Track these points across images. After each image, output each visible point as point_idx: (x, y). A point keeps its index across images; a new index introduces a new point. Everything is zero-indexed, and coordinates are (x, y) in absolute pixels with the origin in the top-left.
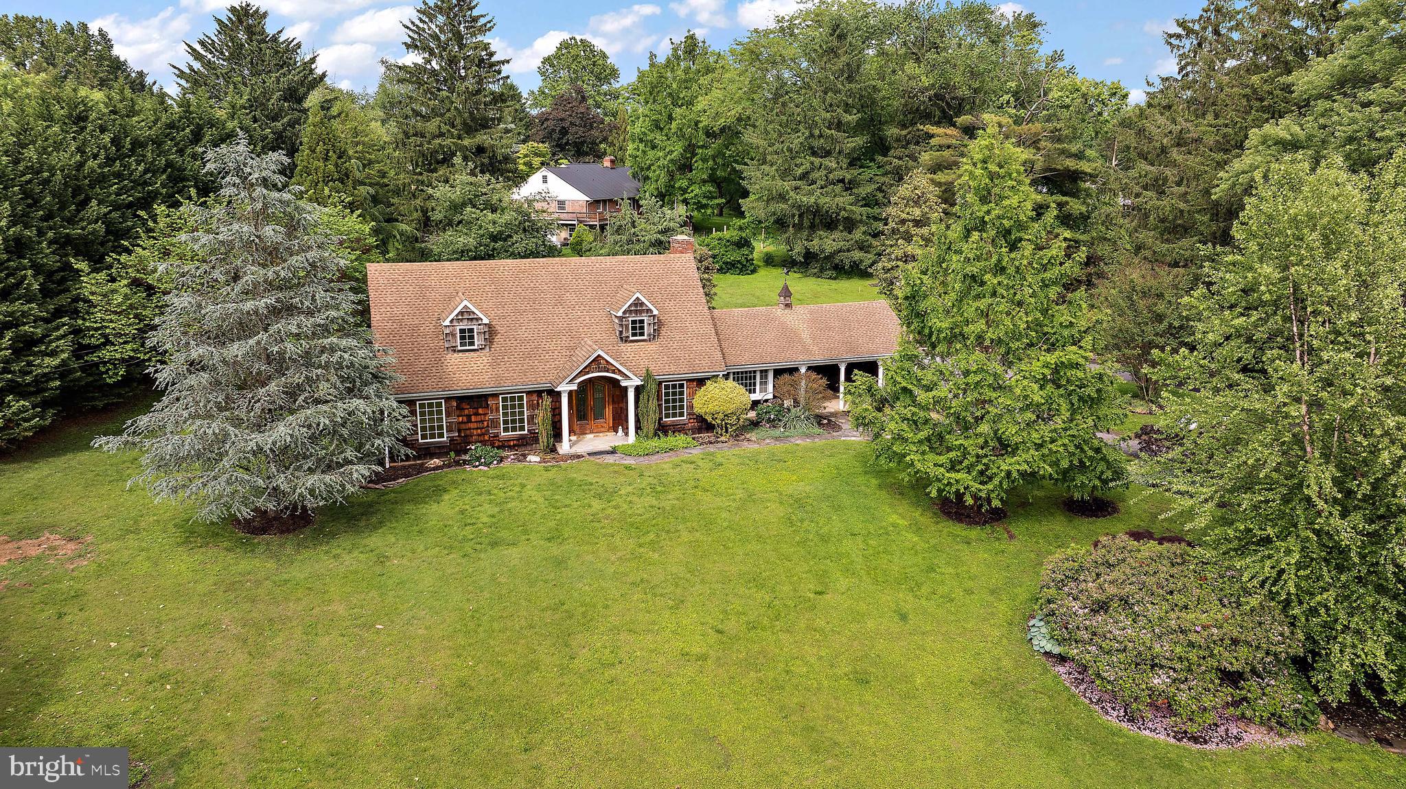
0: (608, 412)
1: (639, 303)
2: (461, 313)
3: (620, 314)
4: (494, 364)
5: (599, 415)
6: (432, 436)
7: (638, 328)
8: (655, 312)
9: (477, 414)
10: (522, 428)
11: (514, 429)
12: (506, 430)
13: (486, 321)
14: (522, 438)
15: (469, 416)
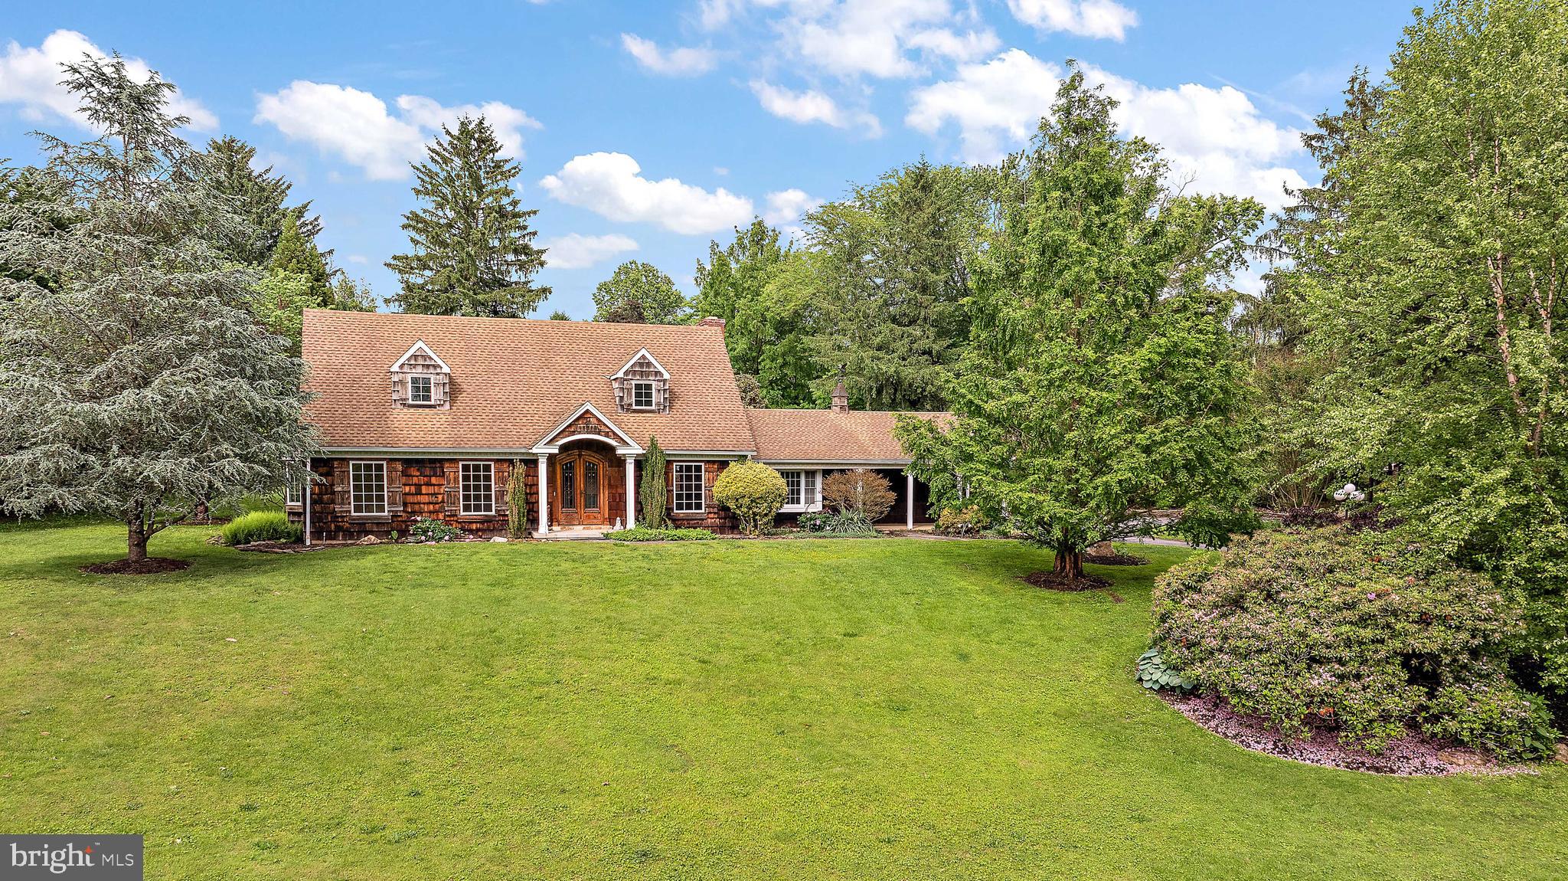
0: (604, 498)
1: (644, 363)
2: (415, 357)
3: (620, 374)
4: (455, 424)
5: (592, 501)
6: (369, 509)
7: (643, 394)
8: (666, 376)
9: (429, 484)
10: (488, 508)
11: (477, 508)
12: (467, 508)
13: (446, 370)
14: (488, 520)
15: (418, 486)
